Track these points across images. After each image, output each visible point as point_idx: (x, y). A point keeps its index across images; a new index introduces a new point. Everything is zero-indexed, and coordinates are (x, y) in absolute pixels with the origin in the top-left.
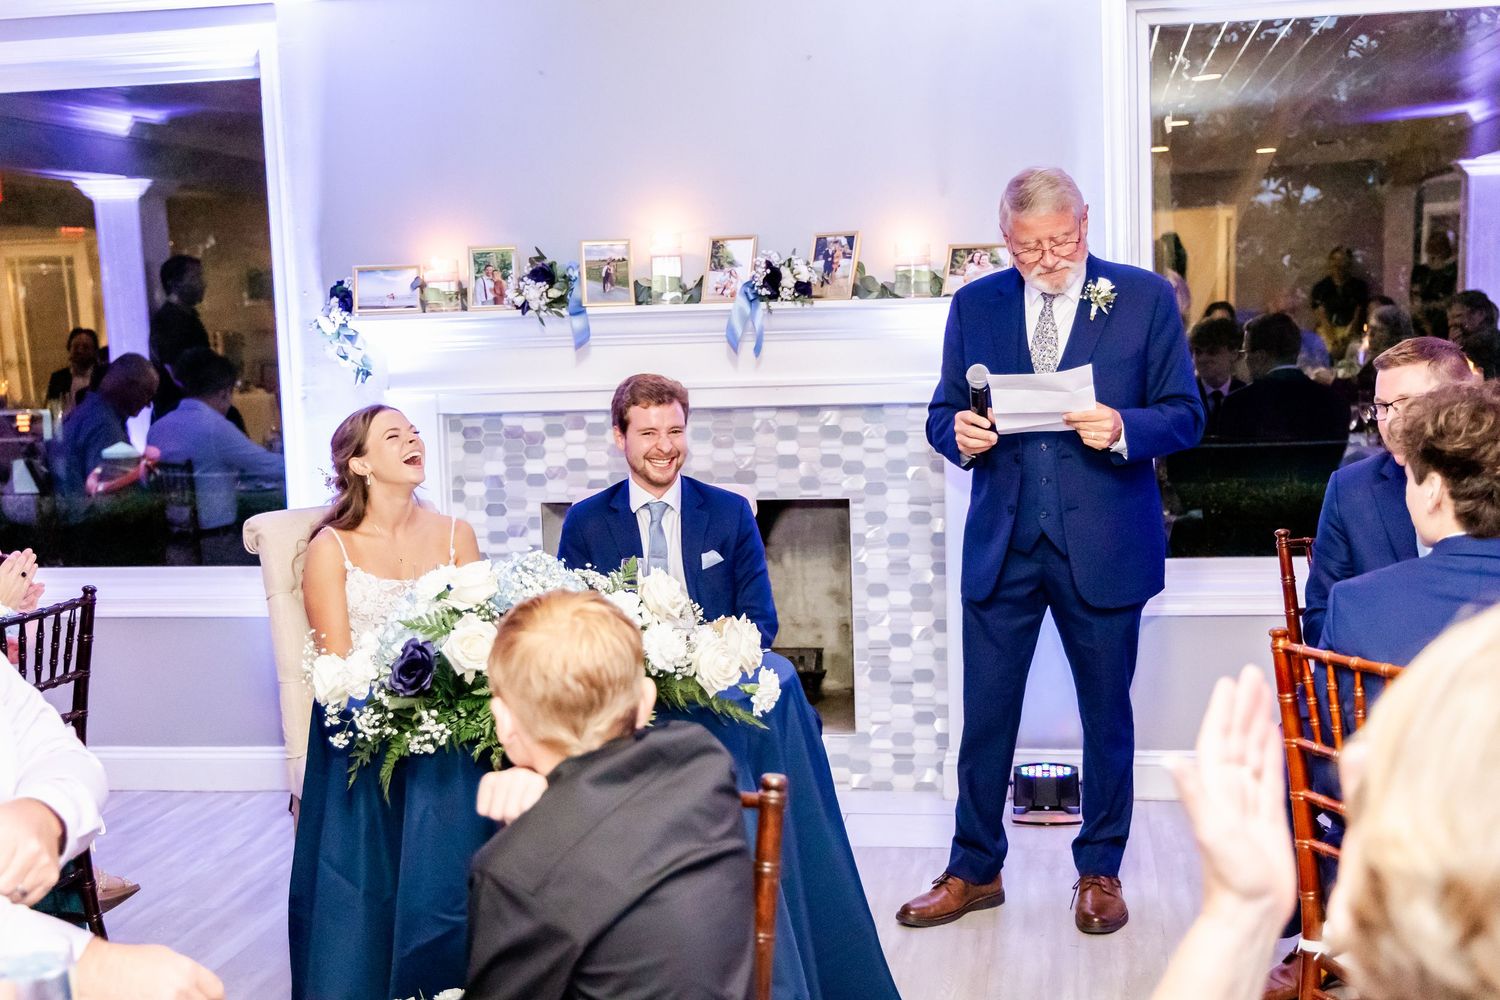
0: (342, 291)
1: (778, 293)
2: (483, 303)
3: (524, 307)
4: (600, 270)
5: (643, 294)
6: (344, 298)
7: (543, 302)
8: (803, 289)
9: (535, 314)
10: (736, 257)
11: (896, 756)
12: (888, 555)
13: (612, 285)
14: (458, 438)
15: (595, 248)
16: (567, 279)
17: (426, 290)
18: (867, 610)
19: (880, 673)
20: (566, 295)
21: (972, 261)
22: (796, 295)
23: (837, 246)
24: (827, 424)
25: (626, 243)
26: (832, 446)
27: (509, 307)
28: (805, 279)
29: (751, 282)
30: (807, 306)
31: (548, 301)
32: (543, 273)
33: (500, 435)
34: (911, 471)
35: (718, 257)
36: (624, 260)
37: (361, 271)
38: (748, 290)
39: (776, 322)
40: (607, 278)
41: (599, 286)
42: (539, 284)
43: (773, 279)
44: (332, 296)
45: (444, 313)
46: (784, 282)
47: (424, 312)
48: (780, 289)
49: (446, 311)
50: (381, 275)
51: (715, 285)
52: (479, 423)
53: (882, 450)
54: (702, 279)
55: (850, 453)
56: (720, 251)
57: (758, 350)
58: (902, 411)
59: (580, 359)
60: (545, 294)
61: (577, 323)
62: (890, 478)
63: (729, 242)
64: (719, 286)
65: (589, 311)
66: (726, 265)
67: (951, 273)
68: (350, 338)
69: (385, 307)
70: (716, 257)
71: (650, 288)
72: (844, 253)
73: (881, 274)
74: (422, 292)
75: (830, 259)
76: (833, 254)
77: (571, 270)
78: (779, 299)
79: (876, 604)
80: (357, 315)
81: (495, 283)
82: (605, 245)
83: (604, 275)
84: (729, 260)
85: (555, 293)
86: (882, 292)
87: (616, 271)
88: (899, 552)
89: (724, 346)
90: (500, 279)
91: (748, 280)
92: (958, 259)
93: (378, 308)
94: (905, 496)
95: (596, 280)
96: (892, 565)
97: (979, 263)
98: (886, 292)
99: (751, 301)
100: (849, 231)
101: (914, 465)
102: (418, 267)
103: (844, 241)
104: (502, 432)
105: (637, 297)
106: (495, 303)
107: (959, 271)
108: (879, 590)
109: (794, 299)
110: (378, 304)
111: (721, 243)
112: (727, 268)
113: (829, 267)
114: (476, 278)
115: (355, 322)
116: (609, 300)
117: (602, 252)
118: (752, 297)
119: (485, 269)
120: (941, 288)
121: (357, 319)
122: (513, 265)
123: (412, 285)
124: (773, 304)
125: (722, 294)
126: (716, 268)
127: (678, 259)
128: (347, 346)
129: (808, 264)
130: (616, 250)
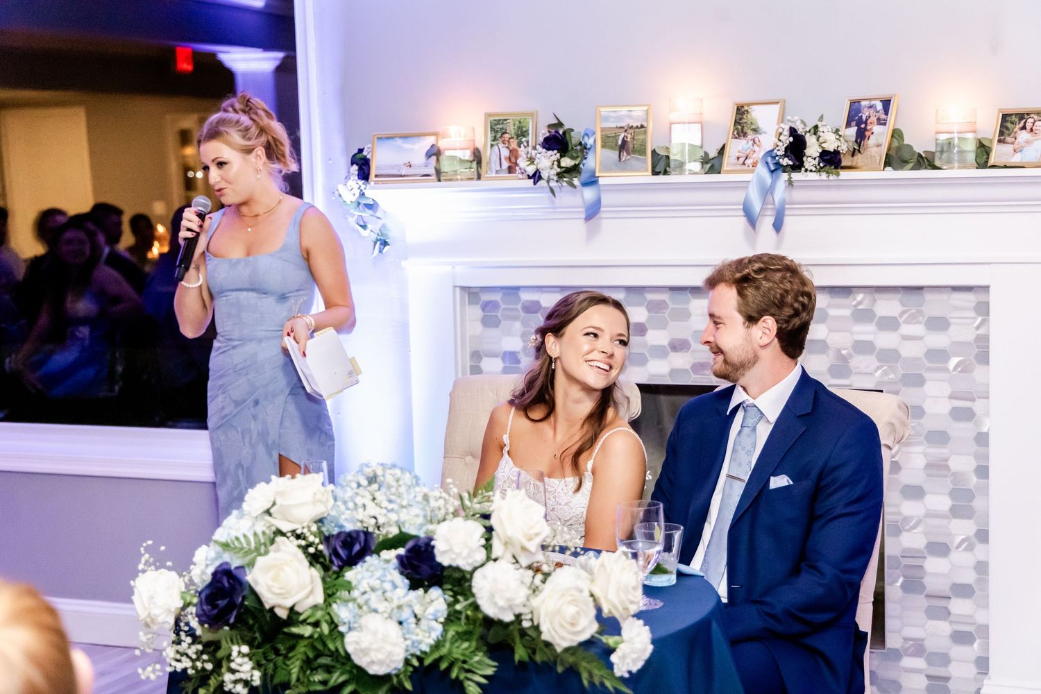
0: (361, 159)
1: (803, 162)
2: (497, 172)
3: (536, 177)
4: (616, 137)
5: (661, 165)
6: (363, 166)
7: (554, 172)
8: (831, 160)
9: (546, 184)
10: (761, 124)
11: (929, 677)
12: (925, 454)
13: (628, 154)
14: (476, 312)
15: (612, 114)
16: (584, 148)
17: (441, 158)
18: (900, 513)
19: (914, 585)
20: (579, 164)
21: (1024, 128)
22: (822, 165)
23: (872, 111)
24: (860, 307)
25: (645, 108)
26: (866, 332)
27: (520, 176)
28: (831, 147)
29: (772, 151)
30: (832, 177)
31: (559, 170)
32: (558, 141)
33: (516, 309)
34: (954, 361)
35: (742, 123)
36: (642, 127)
37: (379, 139)
38: (769, 159)
39: (798, 195)
40: (623, 147)
41: (614, 154)
42: (550, 152)
43: (796, 147)
44: (352, 164)
45: (459, 182)
46: (808, 151)
47: (439, 180)
48: (805, 159)
49: (461, 180)
50: (399, 142)
51: (737, 154)
52: (497, 297)
53: (920, 338)
54: (723, 148)
55: (885, 340)
56: (745, 116)
57: (778, 226)
58: (944, 296)
59: (592, 234)
60: (556, 163)
61: (589, 194)
62: (929, 369)
63: (754, 107)
64: (741, 155)
65: (601, 181)
66: (749, 132)
67: (1000, 141)
68: (369, 207)
69: (401, 176)
70: (740, 124)
71: (668, 157)
72: (878, 119)
73: (919, 142)
74: (438, 160)
75: (863, 126)
76: (867, 120)
77: (586, 138)
78: (803, 169)
79: (910, 509)
80: (372, 183)
81: (511, 151)
82: (623, 111)
83: (620, 142)
84: (753, 127)
85: (567, 162)
86: (918, 161)
87: (634, 139)
88: (938, 452)
89: (743, 221)
90: (516, 147)
91: (771, 148)
92: (1009, 125)
93: (397, 177)
94: (946, 389)
95: (612, 148)
96: (929, 466)
97: (1032, 130)
98: (925, 162)
99: (772, 172)
100: (885, 94)
101: (957, 355)
102: (436, 134)
103: (879, 106)
104: (519, 307)
105: (654, 167)
106: (510, 173)
107: (1009, 139)
108: (915, 492)
109: (819, 170)
110: (395, 172)
111: (746, 108)
112: (751, 135)
113: (861, 135)
114: (492, 146)
115: (373, 191)
116: (623, 170)
117: (619, 118)
118: (773, 168)
119: (501, 137)
120: (988, 158)
121: (373, 188)
122: (530, 132)
123: (427, 154)
124: (796, 176)
125: (744, 164)
126: (739, 136)
127: (700, 125)
128: (367, 214)
129: (837, 131)
130: (635, 116)
